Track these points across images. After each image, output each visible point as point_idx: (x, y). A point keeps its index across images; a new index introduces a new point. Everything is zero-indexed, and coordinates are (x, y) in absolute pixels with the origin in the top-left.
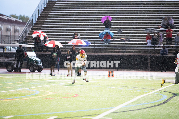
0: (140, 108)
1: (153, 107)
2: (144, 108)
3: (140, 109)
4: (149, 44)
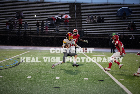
0: (1, 69)
1: (9, 68)
2: (3, 69)
4: (8, 28)
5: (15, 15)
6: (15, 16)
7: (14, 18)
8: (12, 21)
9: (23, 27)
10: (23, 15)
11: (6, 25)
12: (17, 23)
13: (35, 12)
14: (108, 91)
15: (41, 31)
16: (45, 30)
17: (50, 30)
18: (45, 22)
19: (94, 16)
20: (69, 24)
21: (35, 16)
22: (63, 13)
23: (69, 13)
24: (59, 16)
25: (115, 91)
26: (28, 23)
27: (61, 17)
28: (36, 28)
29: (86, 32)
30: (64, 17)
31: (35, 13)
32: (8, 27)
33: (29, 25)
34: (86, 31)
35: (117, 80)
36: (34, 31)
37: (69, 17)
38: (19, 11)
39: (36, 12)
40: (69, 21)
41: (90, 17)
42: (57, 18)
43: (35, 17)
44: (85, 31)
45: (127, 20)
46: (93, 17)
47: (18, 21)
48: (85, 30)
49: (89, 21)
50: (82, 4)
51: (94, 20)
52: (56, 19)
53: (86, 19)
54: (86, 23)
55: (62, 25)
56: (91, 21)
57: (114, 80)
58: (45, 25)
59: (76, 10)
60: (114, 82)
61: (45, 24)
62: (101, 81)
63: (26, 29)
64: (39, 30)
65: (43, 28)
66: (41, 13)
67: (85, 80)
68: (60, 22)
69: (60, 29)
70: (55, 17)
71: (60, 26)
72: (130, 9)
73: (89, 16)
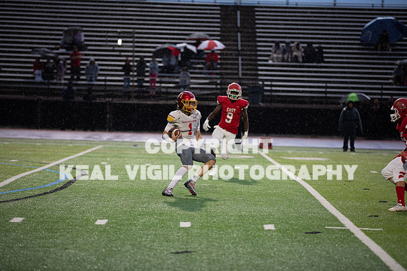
0: (18, 197)
1: (42, 195)
2: (25, 198)
3: (17, 200)
4: (39, 79)
5: (59, 39)
6: (58, 44)
7: (58, 49)
8: (52, 58)
9: (83, 75)
10: (83, 38)
11: (32, 70)
12: (65, 64)
13: (119, 30)
14: (334, 264)
15: (136, 86)
16: (148, 84)
17: (163, 85)
18: (148, 62)
19: (293, 42)
20: (219, 66)
21: (120, 42)
22: (201, 34)
23: (219, 33)
24: (189, 43)
25: (357, 263)
26: (97, 63)
27: (196, 45)
28: (121, 78)
29: (271, 91)
30: (204, 45)
31: (120, 33)
32: (39, 75)
33: (101, 70)
34: (269, 88)
35: (363, 230)
36: (117, 88)
37: (220, 46)
38: (70, 28)
39: (123, 32)
40: (219, 57)
41: (281, 45)
42: (185, 48)
43: (119, 46)
44: (266, 88)
45: (390, 55)
46: (292, 45)
47: (68, 57)
48: (266, 83)
49: (277, 58)
50: (256, 9)
51: (295, 53)
52: (182, 50)
53: (270, 51)
54: (270, 62)
55: (199, 68)
56: (286, 56)
57: (352, 231)
58: (147, 69)
59: (239, 25)
60: (352, 236)
61: (147, 67)
62: (312, 233)
63: (91, 80)
64: (131, 84)
65: (142, 78)
66: (137, 33)
67: (266, 231)
68: (192, 61)
69: (192, 81)
70: (178, 46)
71: (191, 73)
72: (400, 21)
73: (277, 44)
